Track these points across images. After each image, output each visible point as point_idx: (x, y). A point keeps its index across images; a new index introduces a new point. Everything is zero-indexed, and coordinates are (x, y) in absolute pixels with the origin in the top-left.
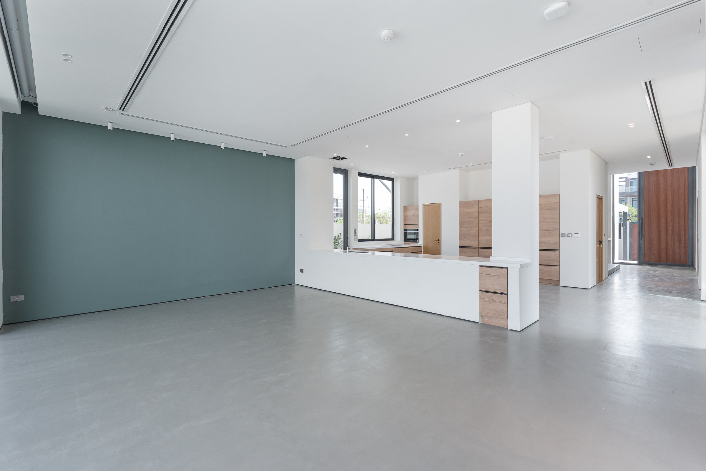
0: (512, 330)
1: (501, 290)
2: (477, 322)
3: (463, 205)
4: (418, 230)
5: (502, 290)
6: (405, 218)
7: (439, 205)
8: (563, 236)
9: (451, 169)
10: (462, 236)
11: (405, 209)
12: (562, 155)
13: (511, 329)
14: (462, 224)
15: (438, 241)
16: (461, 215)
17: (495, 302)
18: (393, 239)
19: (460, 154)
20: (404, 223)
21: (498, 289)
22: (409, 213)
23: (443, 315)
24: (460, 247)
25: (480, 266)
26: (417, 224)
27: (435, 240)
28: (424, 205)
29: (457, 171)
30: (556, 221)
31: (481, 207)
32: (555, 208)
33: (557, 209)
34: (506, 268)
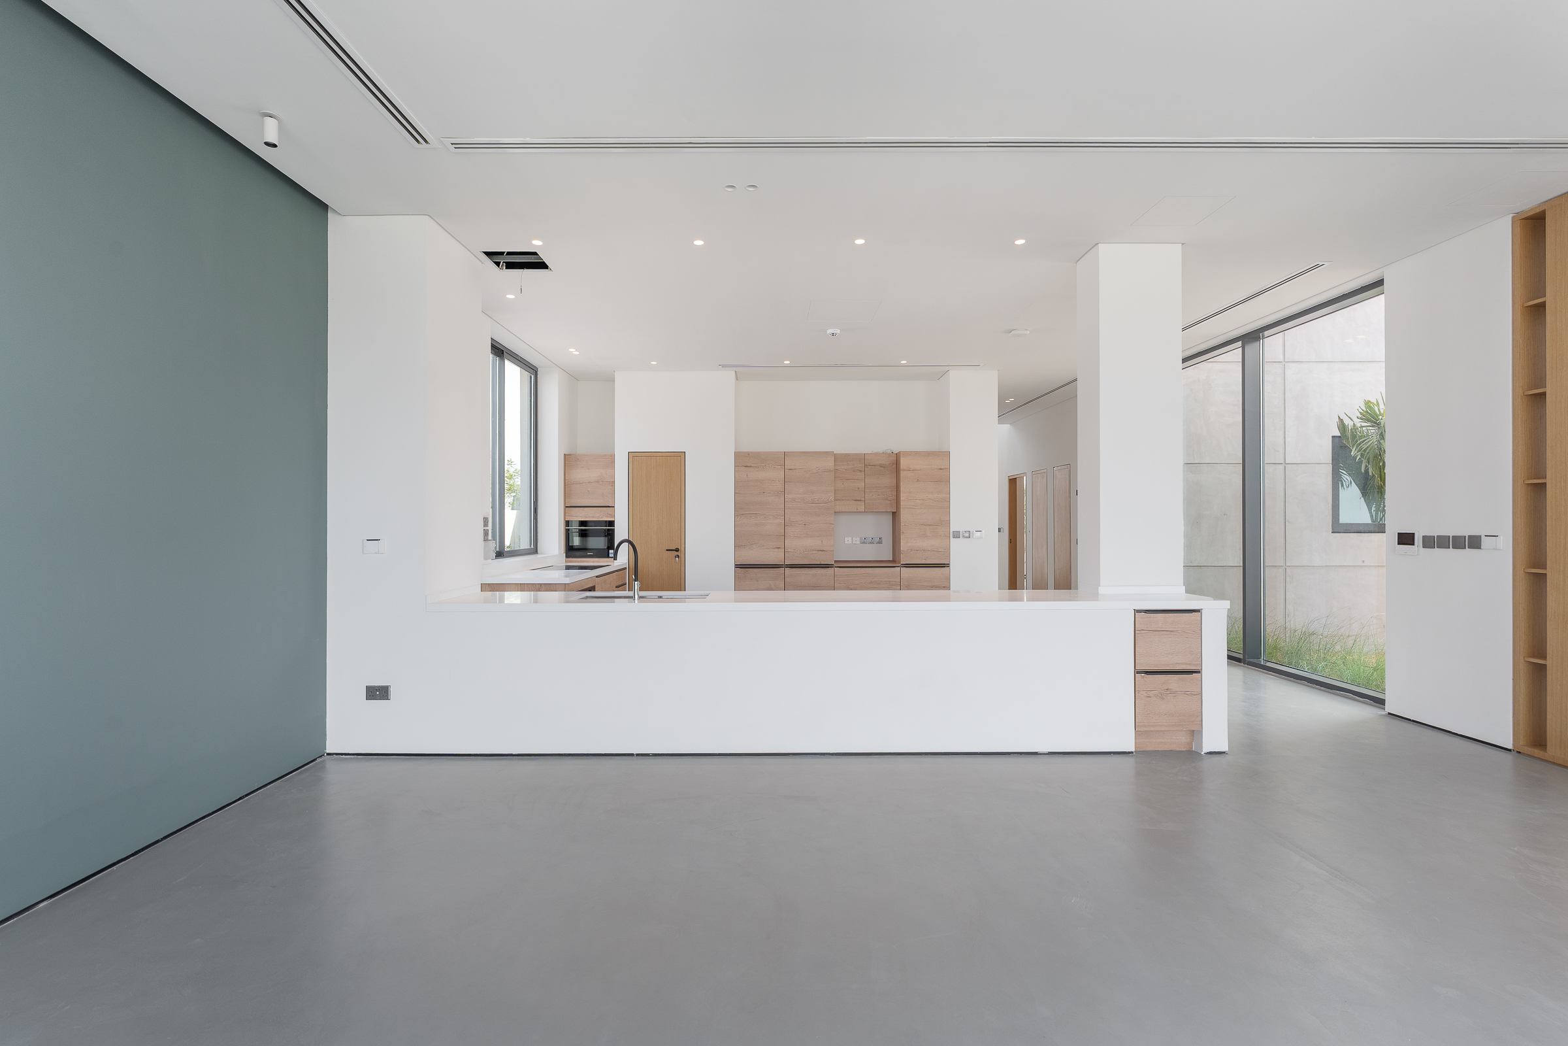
0: (1210, 753)
1: (1187, 664)
2: (1129, 753)
3: (745, 461)
4: (611, 523)
5: (1190, 664)
6: (568, 487)
7: (679, 458)
8: (957, 535)
9: (723, 366)
10: (741, 540)
11: (569, 461)
12: (954, 374)
13: (1208, 751)
14: (741, 509)
15: (677, 553)
16: (740, 487)
17: (1174, 695)
18: (534, 551)
19: (830, 331)
20: (565, 503)
21: (1181, 664)
22: (580, 475)
23: (1036, 753)
24: (737, 566)
25: (1137, 611)
26: (608, 508)
27: (667, 550)
28: (633, 456)
29: (730, 374)
30: (944, 505)
31: (791, 469)
32: (941, 478)
33: (946, 481)
34: (1199, 611)
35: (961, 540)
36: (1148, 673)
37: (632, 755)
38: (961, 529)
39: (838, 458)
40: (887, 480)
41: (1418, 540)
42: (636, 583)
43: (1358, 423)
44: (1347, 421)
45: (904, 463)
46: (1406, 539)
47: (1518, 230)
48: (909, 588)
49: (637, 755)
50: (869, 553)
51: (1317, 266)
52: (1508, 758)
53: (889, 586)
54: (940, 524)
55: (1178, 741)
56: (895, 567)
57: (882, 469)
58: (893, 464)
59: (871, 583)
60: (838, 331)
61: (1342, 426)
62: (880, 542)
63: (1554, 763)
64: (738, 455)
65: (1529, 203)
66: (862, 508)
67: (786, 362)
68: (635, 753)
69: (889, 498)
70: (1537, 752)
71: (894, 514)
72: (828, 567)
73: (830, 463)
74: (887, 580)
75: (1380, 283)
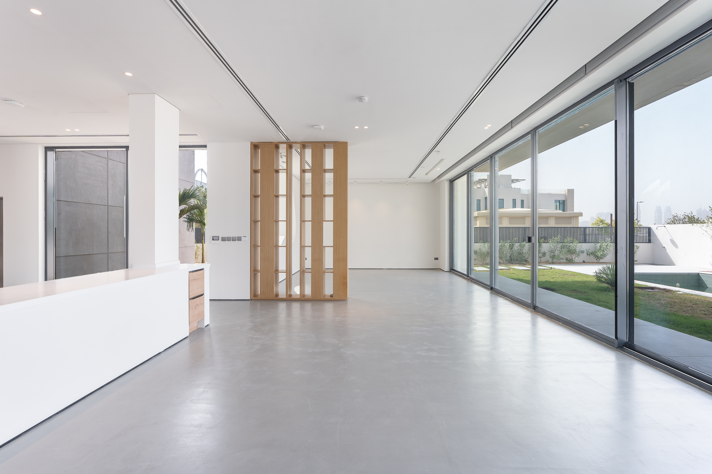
13: (206, 325)
17: (198, 306)
21: (200, 292)
25: (190, 272)
34: (203, 269)
36: (193, 298)
41: (220, 238)
51: (196, 135)
52: (249, 302)
55: (195, 326)
70: (254, 298)
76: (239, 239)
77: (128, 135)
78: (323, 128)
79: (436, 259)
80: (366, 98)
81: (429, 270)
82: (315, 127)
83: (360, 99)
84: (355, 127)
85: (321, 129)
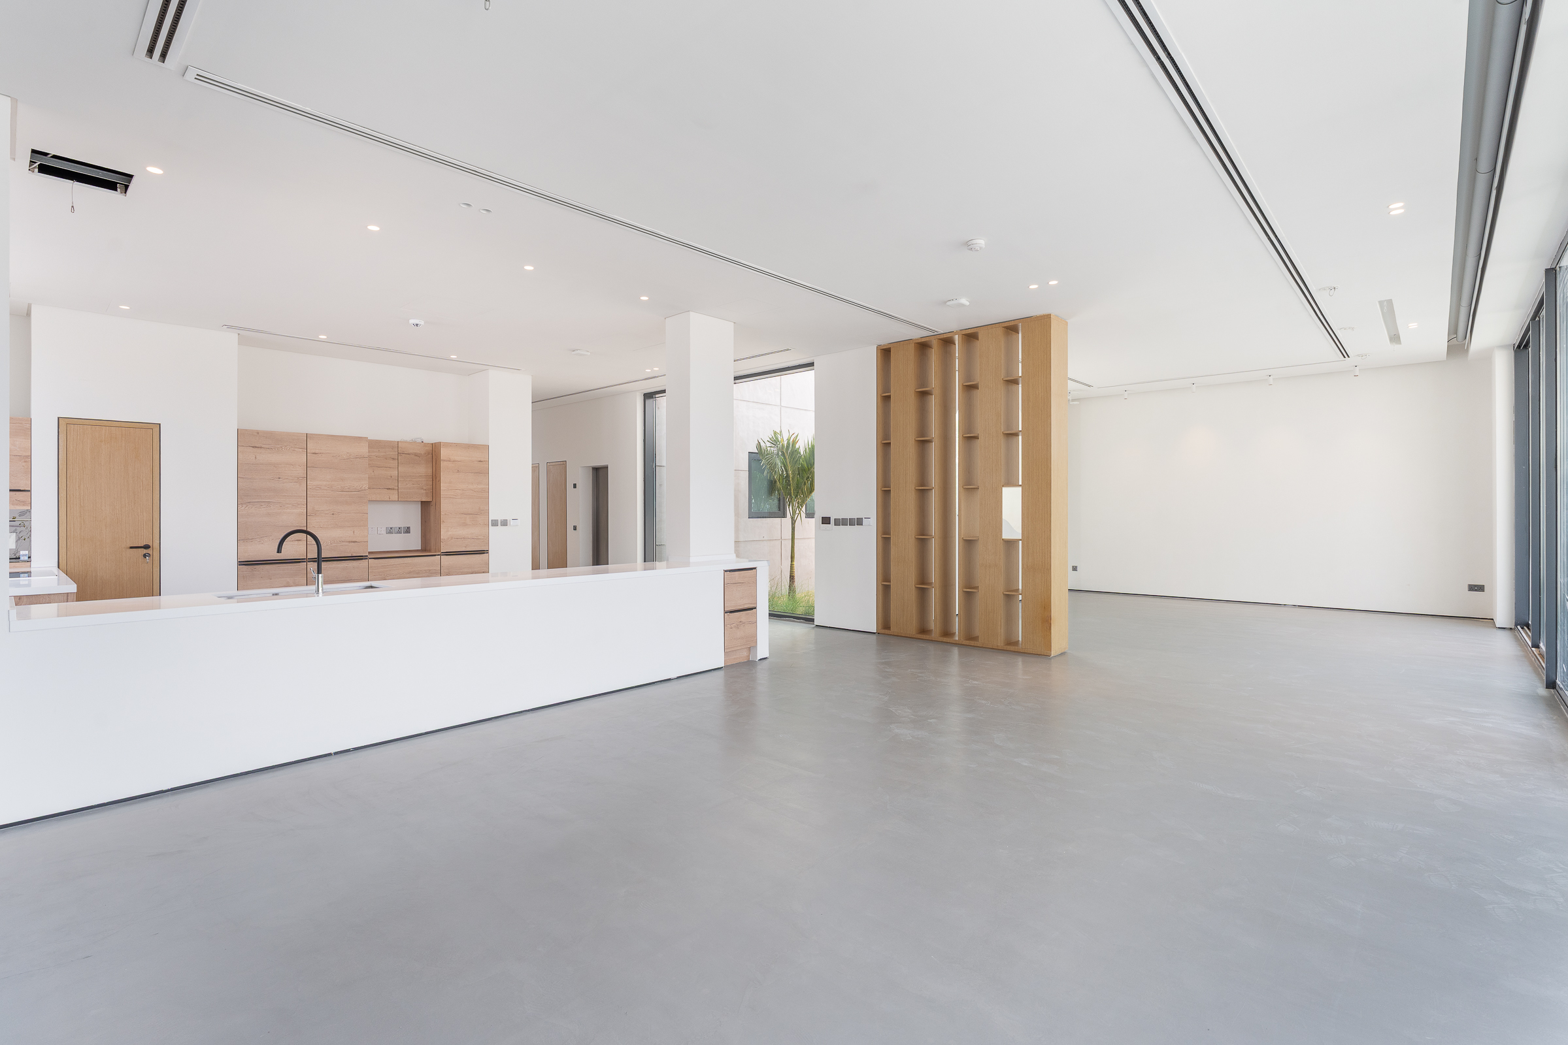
0: (760, 659)
1: (750, 604)
2: (722, 667)
3: (252, 440)
8: (495, 523)
9: (230, 327)
10: (244, 534)
12: (492, 373)
14: (244, 497)
15: (145, 551)
16: (244, 471)
17: (744, 624)
19: (412, 321)
21: (747, 605)
24: (241, 563)
25: (726, 571)
26: (17, 493)
27: (131, 548)
28: (65, 425)
29: (233, 337)
30: (483, 496)
31: (316, 453)
32: (481, 470)
33: (485, 473)
34: (755, 568)
35: (500, 528)
36: (731, 612)
37: (330, 755)
38: (500, 518)
39: (374, 445)
40: (423, 470)
41: (832, 521)
42: (320, 575)
43: (768, 444)
44: (762, 444)
45: (444, 453)
46: (826, 521)
47: (879, 354)
48: (448, 574)
49: (336, 753)
50: (397, 543)
51: (788, 350)
52: (874, 637)
53: (429, 573)
54: (479, 512)
55: (741, 656)
56: (435, 555)
57: (417, 458)
58: (429, 454)
59: (410, 572)
60: (421, 322)
61: (759, 446)
62: (408, 530)
63: (893, 635)
64: (241, 434)
65: (885, 341)
66: (395, 497)
67: (321, 337)
68: (332, 752)
69: (425, 488)
70: (886, 631)
71: (425, 505)
72: (362, 559)
73: (364, 450)
74: (427, 568)
75: (812, 364)
76: (859, 522)
77: (664, 375)
78: (964, 301)
79: (1477, 588)
80: (981, 242)
81: (1461, 621)
82: (948, 303)
83: (968, 245)
84: (1031, 287)
85: (963, 305)
